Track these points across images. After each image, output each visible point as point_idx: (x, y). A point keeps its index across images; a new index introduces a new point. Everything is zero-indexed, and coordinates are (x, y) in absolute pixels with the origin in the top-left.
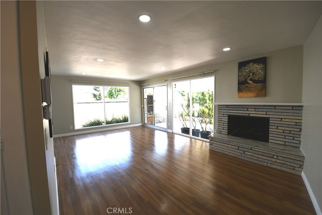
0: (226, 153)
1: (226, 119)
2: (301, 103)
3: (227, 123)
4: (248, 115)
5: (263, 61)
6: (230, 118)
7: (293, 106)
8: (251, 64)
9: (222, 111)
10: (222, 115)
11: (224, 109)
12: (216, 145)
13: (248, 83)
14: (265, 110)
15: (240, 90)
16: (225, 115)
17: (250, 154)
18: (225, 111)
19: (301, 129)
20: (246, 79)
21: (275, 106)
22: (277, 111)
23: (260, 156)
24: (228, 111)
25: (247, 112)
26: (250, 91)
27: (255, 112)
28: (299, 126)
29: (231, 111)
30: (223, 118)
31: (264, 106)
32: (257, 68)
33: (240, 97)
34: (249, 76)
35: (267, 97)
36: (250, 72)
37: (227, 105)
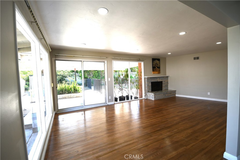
0: (160, 98)
1: (150, 84)
2: (166, 75)
3: (151, 86)
4: (157, 81)
5: (159, 60)
6: (152, 83)
8: (156, 60)
9: (149, 80)
10: (149, 83)
11: (149, 79)
12: (157, 97)
13: (156, 68)
14: (161, 78)
15: (153, 70)
16: (150, 83)
17: (167, 95)
18: (150, 80)
19: (168, 84)
20: (155, 66)
21: (163, 77)
22: (164, 78)
23: (169, 95)
24: (151, 80)
25: (157, 80)
26: (157, 71)
27: (159, 80)
28: (168, 82)
29: (152, 80)
30: (149, 84)
31: (161, 77)
32: (158, 62)
33: (154, 74)
34: (156, 65)
35: (160, 74)
36: (156, 63)
37: (150, 78)
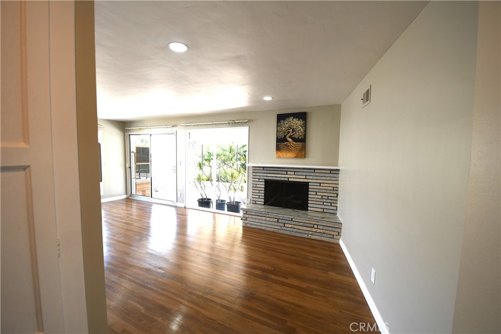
0: (263, 228)
1: (262, 185)
2: (337, 166)
3: (263, 189)
4: (287, 179)
5: (302, 116)
6: (268, 183)
7: (331, 170)
8: (291, 118)
9: (258, 174)
10: (257, 180)
11: (260, 171)
12: (251, 220)
13: (288, 141)
14: (304, 174)
15: (278, 149)
16: (261, 180)
17: (290, 226)
18: (261, 174)
19: (337, 194)
20: (285, 136)
21: (314, 169)
22: (316, 174)
23: (301, 228)
24: (265, 175)
25: (286, 176)
26: (290, 151)
27: (294, 176)
28: (335, 190)
29: (269, 175)
30: (259, 183)
31: (304, 169)
32: (296, 123)
33: (279, 157)
34: (289, 132)
35: (306, 159)
36: (290, 127)
37: (263, 167)
